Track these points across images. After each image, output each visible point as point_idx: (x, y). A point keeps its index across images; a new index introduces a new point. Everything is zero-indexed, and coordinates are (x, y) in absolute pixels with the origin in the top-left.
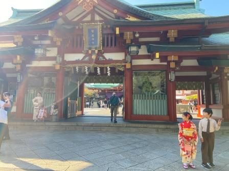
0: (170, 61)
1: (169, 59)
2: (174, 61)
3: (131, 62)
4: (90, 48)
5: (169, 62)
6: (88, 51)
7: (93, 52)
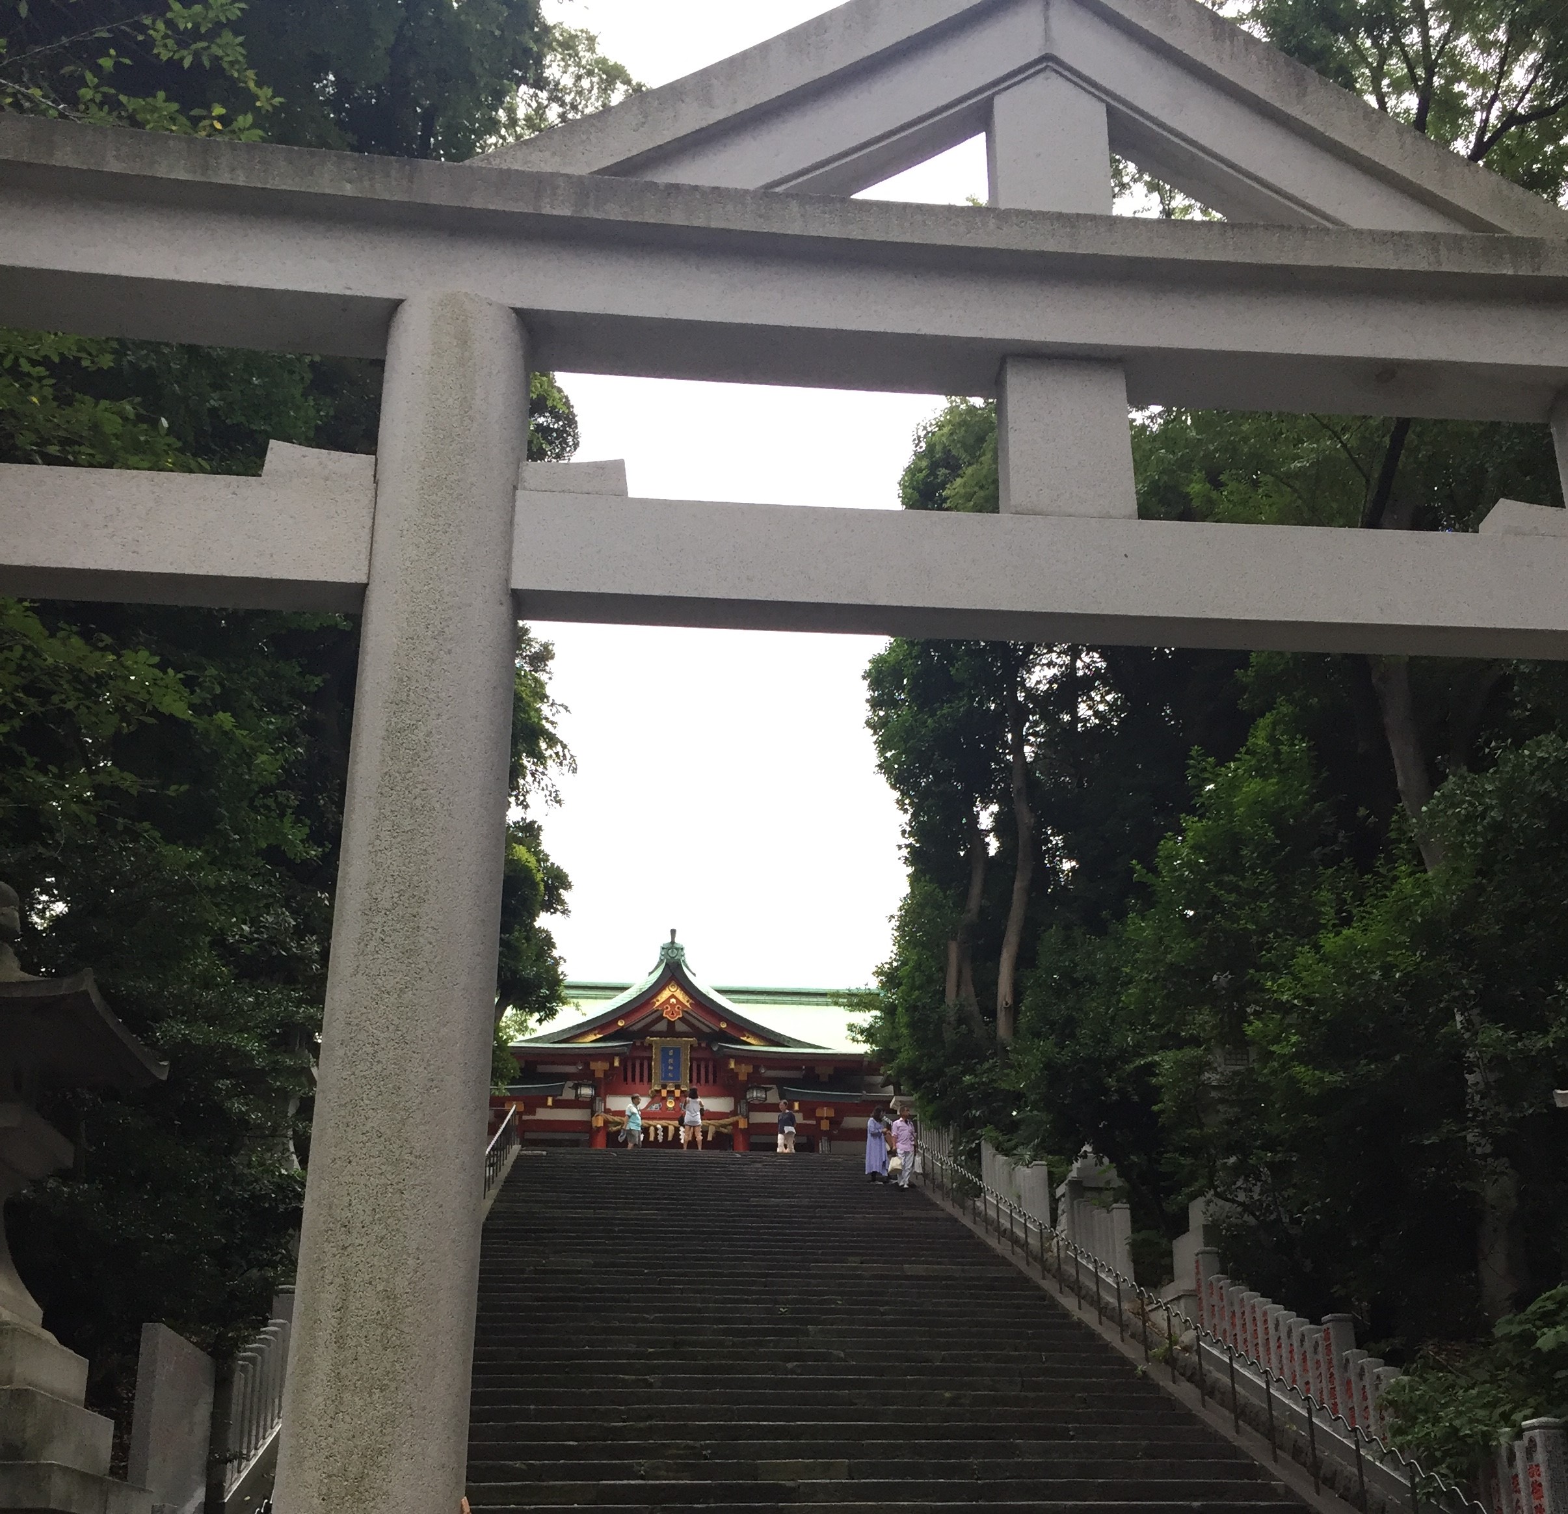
0: (822, 1118)
1: (819, 1113)
2: (827, 1118)
3: (747, 1117)
4: (664, 1087)
5: (819, 1119)
6: (659, 1092)
7: (671, 1093)
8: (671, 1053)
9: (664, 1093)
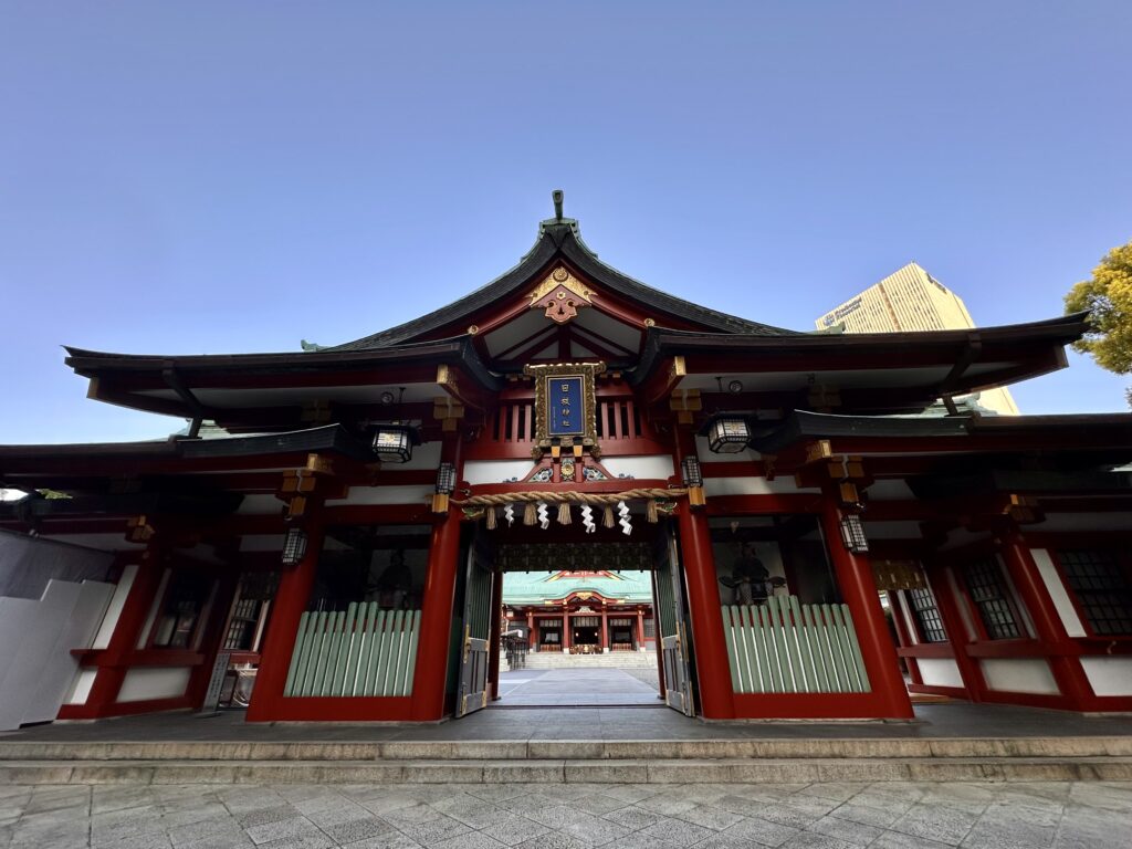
0: (839, 481)
2: (848, 480)
3: (701, 487)
4: (556, 441)
5: (833, 485)
6: (548, 451)
7: (567, 451)
8: (565, 388)
9: (556, 451)
